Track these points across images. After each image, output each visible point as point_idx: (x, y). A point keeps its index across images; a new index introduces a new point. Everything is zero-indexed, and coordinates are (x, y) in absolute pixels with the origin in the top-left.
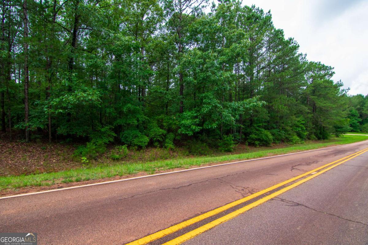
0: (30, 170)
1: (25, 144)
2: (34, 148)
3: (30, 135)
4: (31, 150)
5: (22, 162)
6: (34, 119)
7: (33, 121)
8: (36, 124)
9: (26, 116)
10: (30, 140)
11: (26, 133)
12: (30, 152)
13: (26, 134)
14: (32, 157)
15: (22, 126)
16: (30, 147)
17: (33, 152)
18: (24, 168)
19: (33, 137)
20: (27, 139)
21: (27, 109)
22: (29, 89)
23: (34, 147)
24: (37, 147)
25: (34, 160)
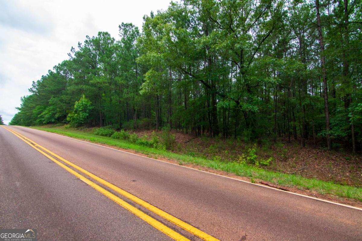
0: (336, 179)
1: (327, 151)
2: (337, 157)
3: (331, 143)
4: (334, 159)
5: (327, 169)
6: (336, 127)
7: (335, 130)
8: (338, 132)
9: (327, 125)
10: (332, 148)
11: (328, 141)
12: (333, 159)
13: (328, 143)
14: (336, 165)
15: (325, 134)
16: (333, 155)
17: (337, 161)
18: (330, 175)
19: (334, 145)
20: (329, 147)
21: (328, 117)
22: (328, 99)
23: (337, 155)
24: (340, 156)
25: (339, 169)
